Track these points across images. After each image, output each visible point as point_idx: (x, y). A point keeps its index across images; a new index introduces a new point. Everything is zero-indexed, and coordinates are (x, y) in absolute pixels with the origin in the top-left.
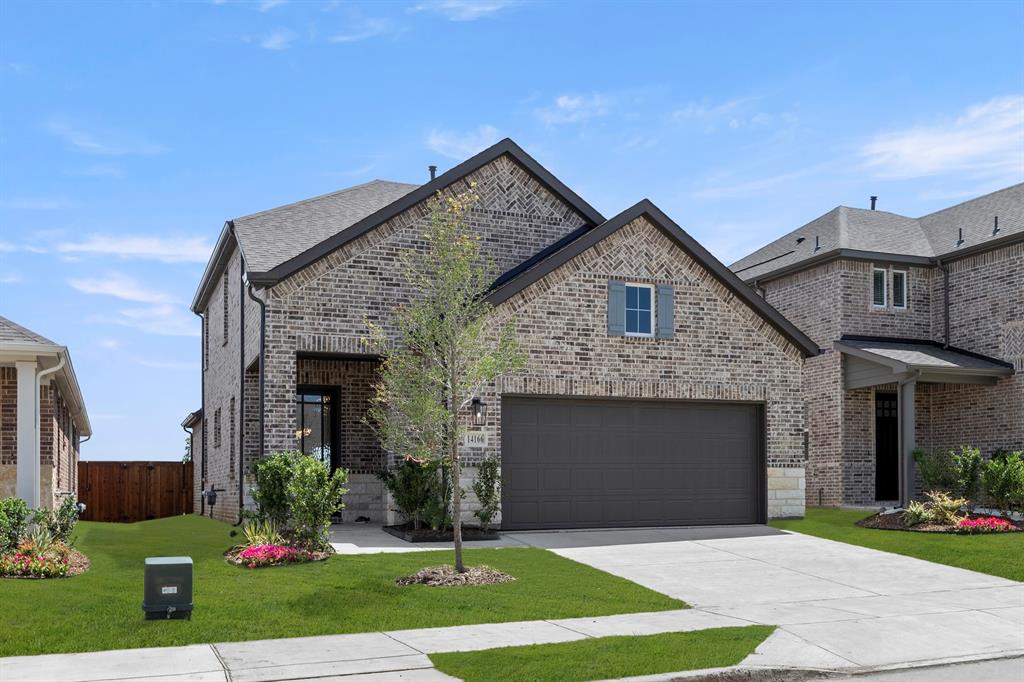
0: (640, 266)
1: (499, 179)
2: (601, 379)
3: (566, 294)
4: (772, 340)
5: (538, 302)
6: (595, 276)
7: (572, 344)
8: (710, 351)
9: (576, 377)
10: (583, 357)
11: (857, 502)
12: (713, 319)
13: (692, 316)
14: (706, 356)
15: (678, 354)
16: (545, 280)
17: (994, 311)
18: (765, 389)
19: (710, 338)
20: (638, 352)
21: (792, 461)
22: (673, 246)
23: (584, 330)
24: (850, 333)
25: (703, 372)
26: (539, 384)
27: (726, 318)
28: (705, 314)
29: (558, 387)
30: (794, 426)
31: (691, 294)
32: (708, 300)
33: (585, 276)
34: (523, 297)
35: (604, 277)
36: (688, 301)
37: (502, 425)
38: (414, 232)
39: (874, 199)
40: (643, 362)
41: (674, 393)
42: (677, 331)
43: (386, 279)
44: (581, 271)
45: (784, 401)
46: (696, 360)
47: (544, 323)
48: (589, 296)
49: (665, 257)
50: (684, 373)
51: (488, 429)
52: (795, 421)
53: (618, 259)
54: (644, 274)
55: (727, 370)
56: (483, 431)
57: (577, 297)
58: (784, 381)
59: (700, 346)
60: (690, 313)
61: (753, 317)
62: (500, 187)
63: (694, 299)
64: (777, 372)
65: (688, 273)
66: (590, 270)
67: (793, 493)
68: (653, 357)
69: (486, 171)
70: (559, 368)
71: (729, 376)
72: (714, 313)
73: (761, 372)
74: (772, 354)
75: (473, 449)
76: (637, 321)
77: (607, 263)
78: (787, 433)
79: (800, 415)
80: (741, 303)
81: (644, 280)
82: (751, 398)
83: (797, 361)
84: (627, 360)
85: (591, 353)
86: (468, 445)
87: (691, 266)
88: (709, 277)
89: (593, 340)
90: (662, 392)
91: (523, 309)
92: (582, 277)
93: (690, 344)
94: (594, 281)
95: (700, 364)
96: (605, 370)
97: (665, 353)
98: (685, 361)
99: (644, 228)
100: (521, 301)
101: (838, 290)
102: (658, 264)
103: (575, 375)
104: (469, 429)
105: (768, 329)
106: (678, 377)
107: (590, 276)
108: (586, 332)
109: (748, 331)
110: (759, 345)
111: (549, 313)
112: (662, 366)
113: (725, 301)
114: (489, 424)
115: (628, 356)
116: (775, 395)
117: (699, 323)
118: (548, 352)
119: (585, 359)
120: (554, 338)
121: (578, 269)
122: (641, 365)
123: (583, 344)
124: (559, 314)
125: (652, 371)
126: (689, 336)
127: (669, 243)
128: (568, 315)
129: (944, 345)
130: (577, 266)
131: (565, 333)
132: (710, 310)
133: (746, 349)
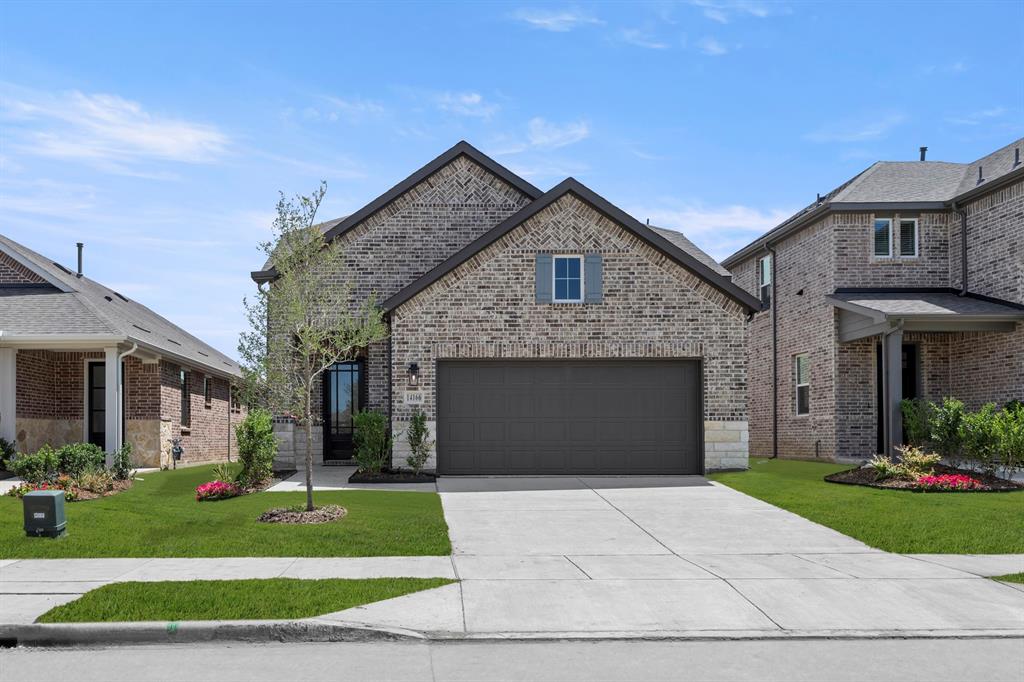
0: (568, 238)
1: (457, 176)
2: (530, 341)
3: (495, 270)
4: (710, 298)
5: (469, 278)
6: (523, 252)
7: (501, 313)
8: (640, 312)
9: (505, 342)
10: (512, 323)
11: (854, 455)
12: (645, 282)
13: (621, 281)
14: (636, 317)
15: (608, 316)
16: (476, 259)
17: (1012, 251)
18: (701, 345)
19: (641, 299)
20: (567, 316)
21: (734, 414)
22: (601, 218)
23: (512, 300)
24: (846, 286)
25: (634, 332)
26: (471, 349)
27: (658, 280)
28: (636, 278)
29: (487, 351)
30: (736, 380)
31: (620, 260)
32: (638, 264)
33: (513, 252)
34: (456, 275)
35: (531, 251)
36: (617, 267)
37: (436, 385)
38: (385, 229)
39: (923, 150)
40: (570, 325)
41: (603, 353)
42: (606, 295)
43: (362, 269)
44: (510, 248)
45: (723, 357)
46: (626, 321)
47: (475, 296)
48: (518, 270)
49: (593, 228)
50: (614, 334)
51: (424, 389)
52: (736, 376)
53: (545, 234)
54: (572, 246)
55: (660, 329)
56: (420, 391)
57: (506, 271)
58: (724, 337)
59: (630, 308)
60: (620, 278)
61: (688, 278)
62: (459, 183)
63: (624, 265)
64: (715, 329)
65: (617, 241)
66: (518, 246)
67: (736, 446)
68: (581, 321)
69: (446, 171)
70: (489, 334)
71: (661, 334)
72: (645, 277)
73: (698, 329)
74: (710, 312)
75: (411, 406)
76: (567, 289)
77: (535, 239)
78: (727, 387)
79: (743, 370)
80: (675, 264)
81: (572, 251)
82: (685, 355)
83: (739, 316)
84: (555, 325)
85: (520, 320)
86: (406, 402)
87: (621, 234)
88: (639, 243)
89: (521, 309)
90: (590, 352)
91: (455, 285)
92: (511, 254)
93: (620, 307)
94: (522, 256)
95: (630, 325)
96: (533, 334)
97: (593, 317)
98: (615, 323)
99: (571, 205)
100: (455, 279)
101: (832, 244)
102: (586, 235)
103: (504, 340)
104: (408, 389)
105: (705, 288)
106: (607, 338)
107: (518, 252)
108: (515, 302)
109: (683, 291)
110: (695, 303)
111: (480, 287)
112: (590, 329)
113: (657, 264)
114: (426, 384)
115: (556, 321)
116: (712, 351)
117: (629, 287)
118: (478, 321)
119: (513, 326)
120: (484, 309)
121: (507, 246)
122: (569, 328)
123: (512, 313)
124: (488, 287)
125: (580, 334)
126: (619, 299)
127: (597, 215)
128: (497, 287)
129: (961, 291)
130: (506, 244)
131: (494, 304)
132: (641, 273)
133: (680, 308)
